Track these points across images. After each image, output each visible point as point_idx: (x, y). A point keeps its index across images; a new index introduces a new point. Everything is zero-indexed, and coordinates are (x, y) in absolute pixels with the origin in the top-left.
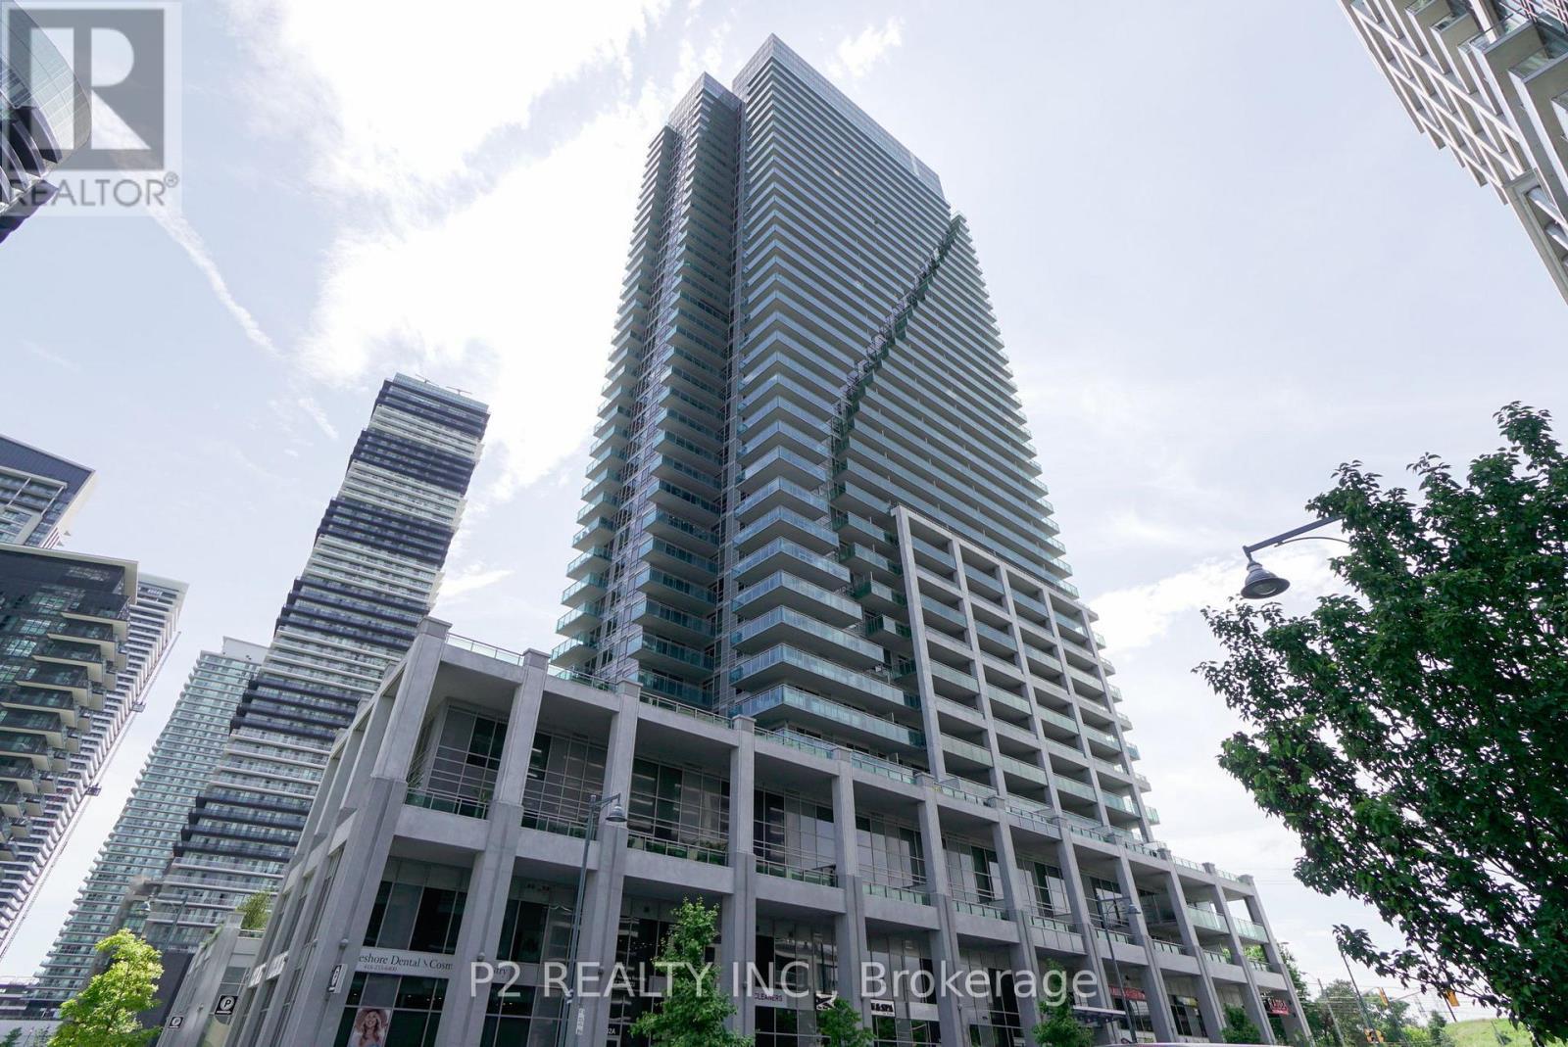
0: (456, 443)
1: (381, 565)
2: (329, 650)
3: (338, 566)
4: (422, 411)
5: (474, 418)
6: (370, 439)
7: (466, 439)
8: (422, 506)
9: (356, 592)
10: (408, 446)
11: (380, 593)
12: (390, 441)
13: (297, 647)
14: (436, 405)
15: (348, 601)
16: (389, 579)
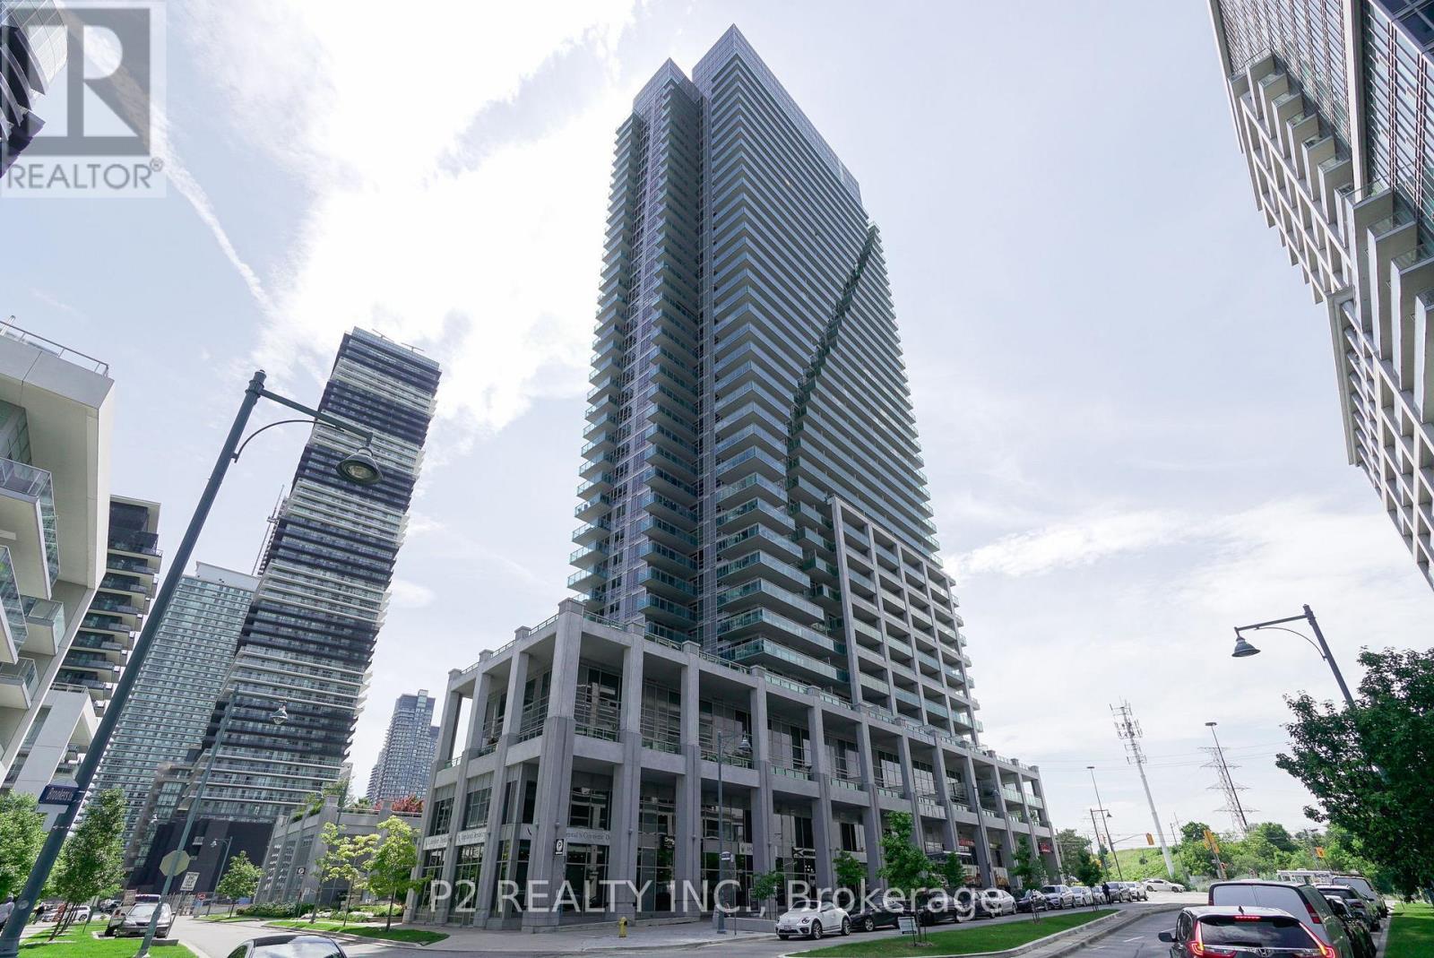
0: (413, 398)
1: (354, 508)
2: (316, 581)
3: (317, 507)
4: (380, 365)
5: (427, 374)
6: (335, 390)
7: (420, 394)
8: (386, 455)
9: (334, 531)
10: (369, 399)
11: (356, 533)
12: (353, 393)
13: (288, 578)
14: (393, 361)
15: (328, 539)
16: (362, 520)
